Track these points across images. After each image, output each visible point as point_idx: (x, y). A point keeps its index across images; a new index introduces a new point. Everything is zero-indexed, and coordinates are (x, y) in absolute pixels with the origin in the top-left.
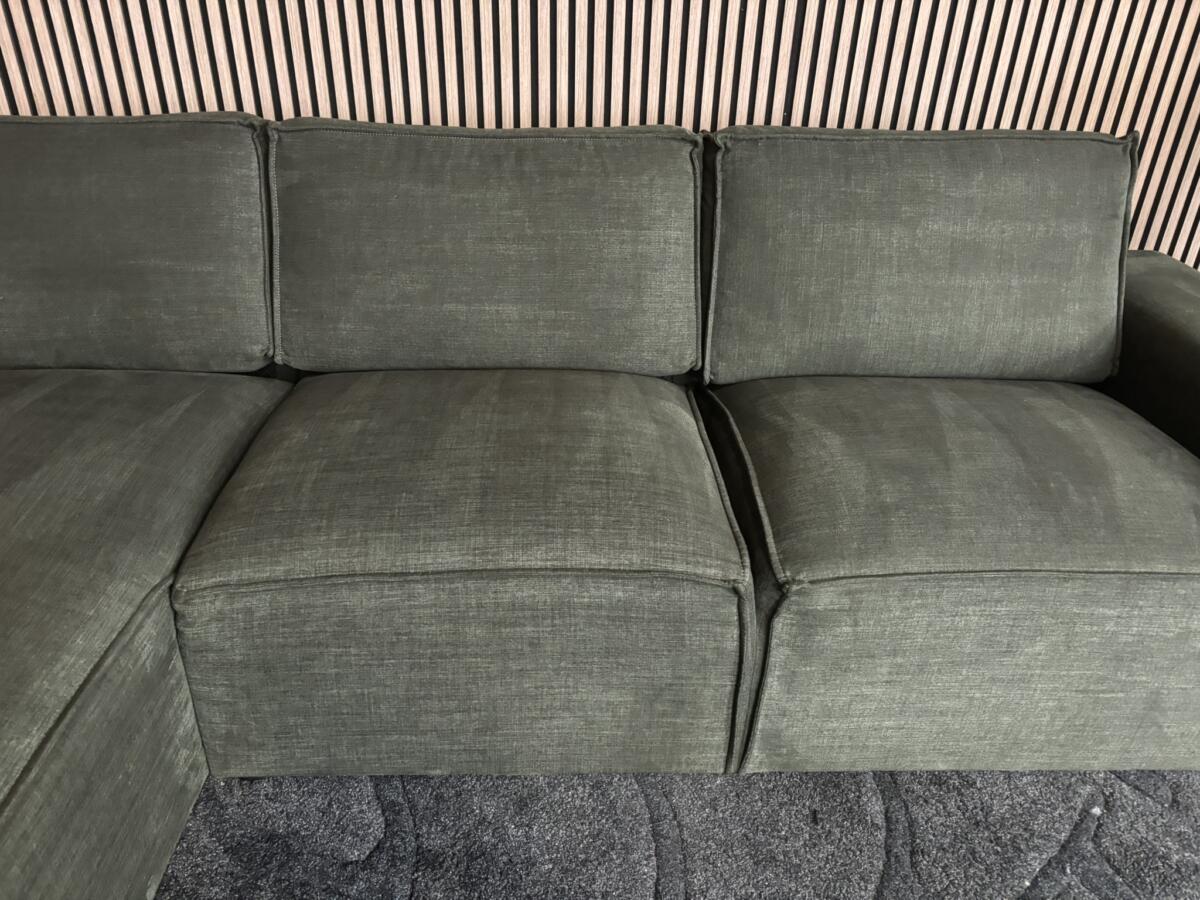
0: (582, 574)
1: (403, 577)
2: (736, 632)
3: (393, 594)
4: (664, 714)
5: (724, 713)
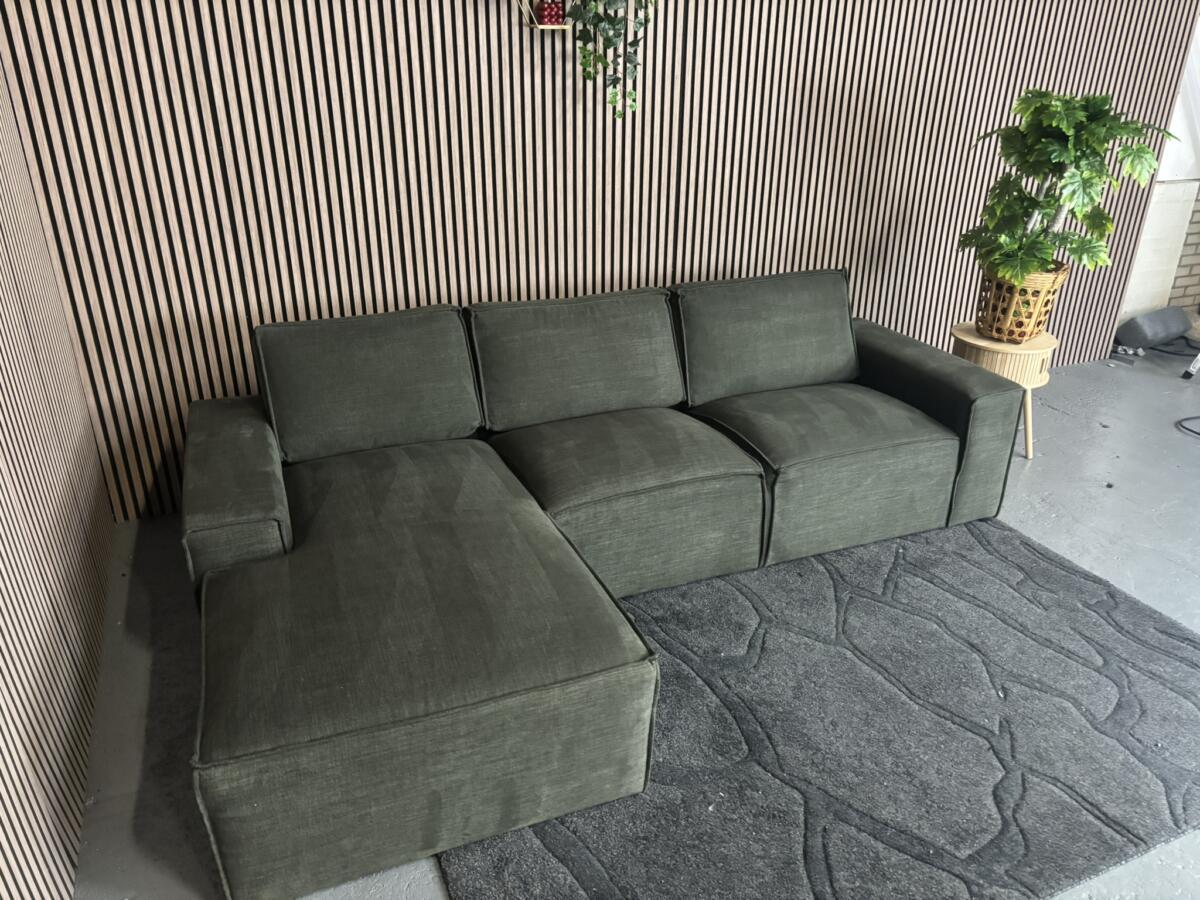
0: (703, 480)
1: (637, 493)
2: (761, 494)
3: (632, 501)
4: (736, 540)
5: (758, 535)
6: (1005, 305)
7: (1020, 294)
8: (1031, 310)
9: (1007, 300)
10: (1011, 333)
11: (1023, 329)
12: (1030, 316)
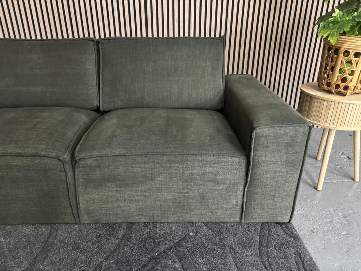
4: (49, 202)
6: (333, 64)
7: (344, 56)
8: (354, 69)
9: (335, 60)
10: (338, 86)
11: (346, 84)
12: (352, 73)
